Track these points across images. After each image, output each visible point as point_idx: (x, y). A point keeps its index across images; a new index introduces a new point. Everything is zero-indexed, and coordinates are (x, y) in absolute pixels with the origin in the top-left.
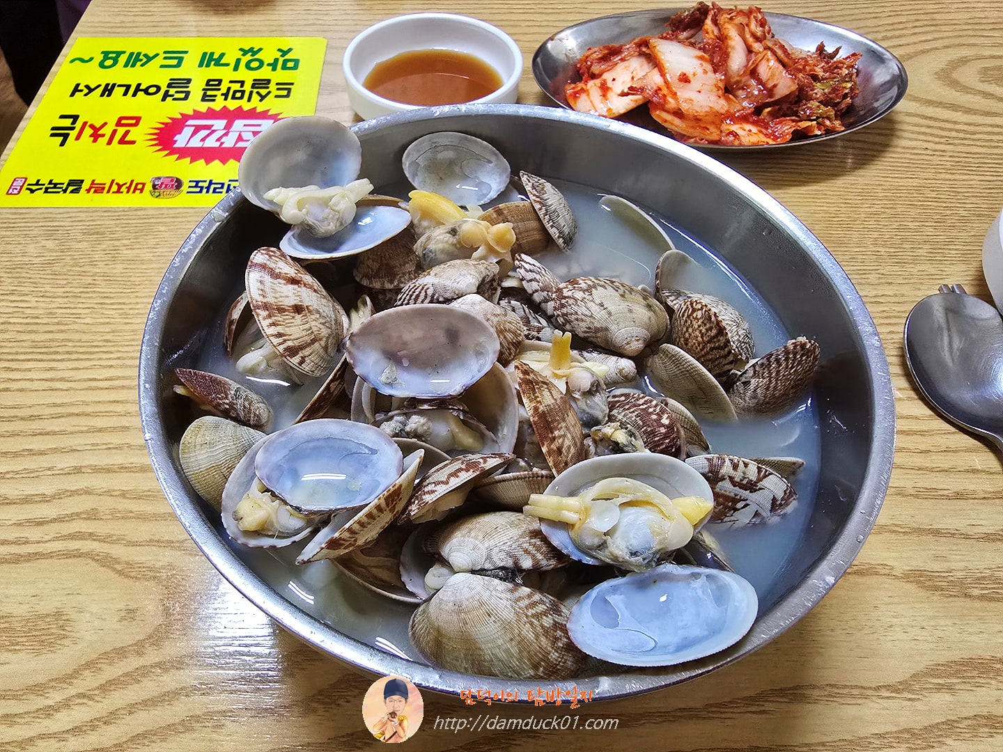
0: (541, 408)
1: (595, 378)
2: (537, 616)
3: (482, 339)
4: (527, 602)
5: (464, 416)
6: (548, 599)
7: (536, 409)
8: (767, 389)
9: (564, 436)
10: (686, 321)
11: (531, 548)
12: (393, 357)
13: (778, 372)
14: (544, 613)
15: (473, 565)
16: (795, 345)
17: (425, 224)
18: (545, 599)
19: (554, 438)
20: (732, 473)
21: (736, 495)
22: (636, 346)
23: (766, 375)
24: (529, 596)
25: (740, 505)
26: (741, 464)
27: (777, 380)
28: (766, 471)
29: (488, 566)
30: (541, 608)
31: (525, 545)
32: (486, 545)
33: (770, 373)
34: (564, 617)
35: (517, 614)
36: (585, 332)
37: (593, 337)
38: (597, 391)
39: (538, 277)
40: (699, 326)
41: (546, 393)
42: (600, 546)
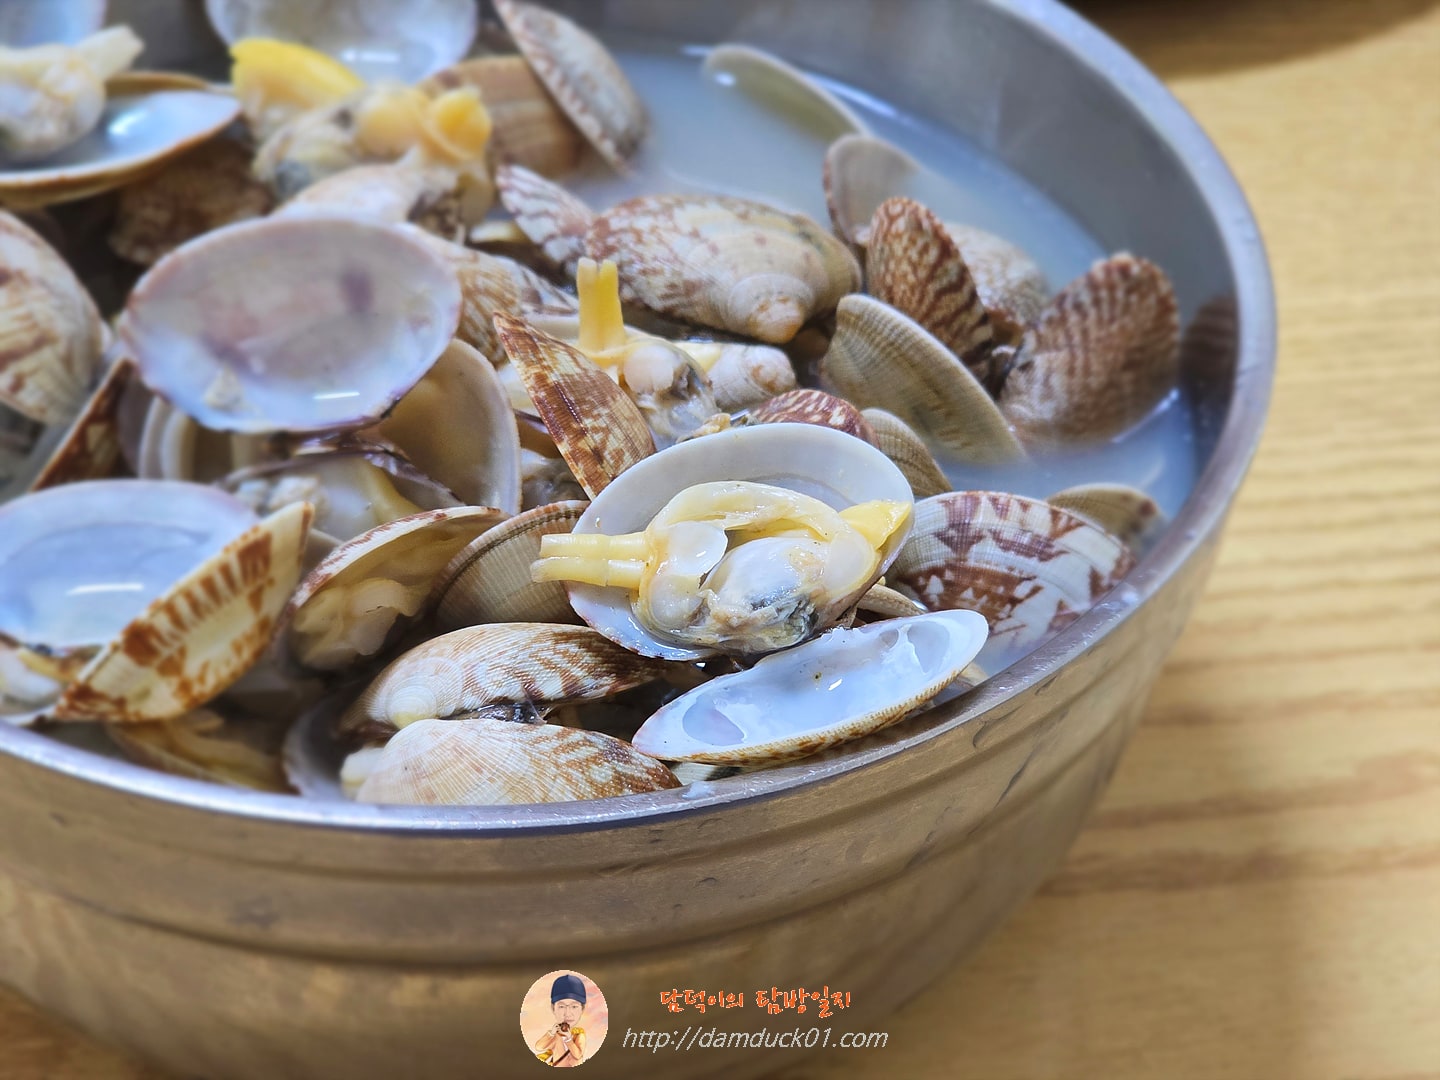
0: (552, 378)
1: (683, 360)
2: (582, 765)
3: (422, 287)
4: (556, 743)
5: (399, 467)
6: (601, 740)
7: (541, 379)
8: (1071, 372)
9: (607, 431)
10: (882, 250)
11: (557, 659)
12: (227, 354)
13: (1085, 333)
14: (595, 760)
15: (440, 704)
16: (1108, 270)
17: (275, 114)
18: (593, 739)
19: (582, 433)
20: (996, 522)
21: (1011, 569)
22: (784, 315)
23: (1062, 340)
24: (560, 736)
25: (1021, 591)
26: (1015, 509)
27: (1086, 350)
28: (1070, 518)
29: (470, 701)
30: (585, 752)
31: (545, 653)
32: (463, 660)
33: (1069, 337)
34: (635, 765)
35: (536, 762)
36: (666, 297)
37: (684, 306)
38: (691, 389)
39: (553, 208)
40: (906, 250)
41: (562, 357)
42: (694, 616)
